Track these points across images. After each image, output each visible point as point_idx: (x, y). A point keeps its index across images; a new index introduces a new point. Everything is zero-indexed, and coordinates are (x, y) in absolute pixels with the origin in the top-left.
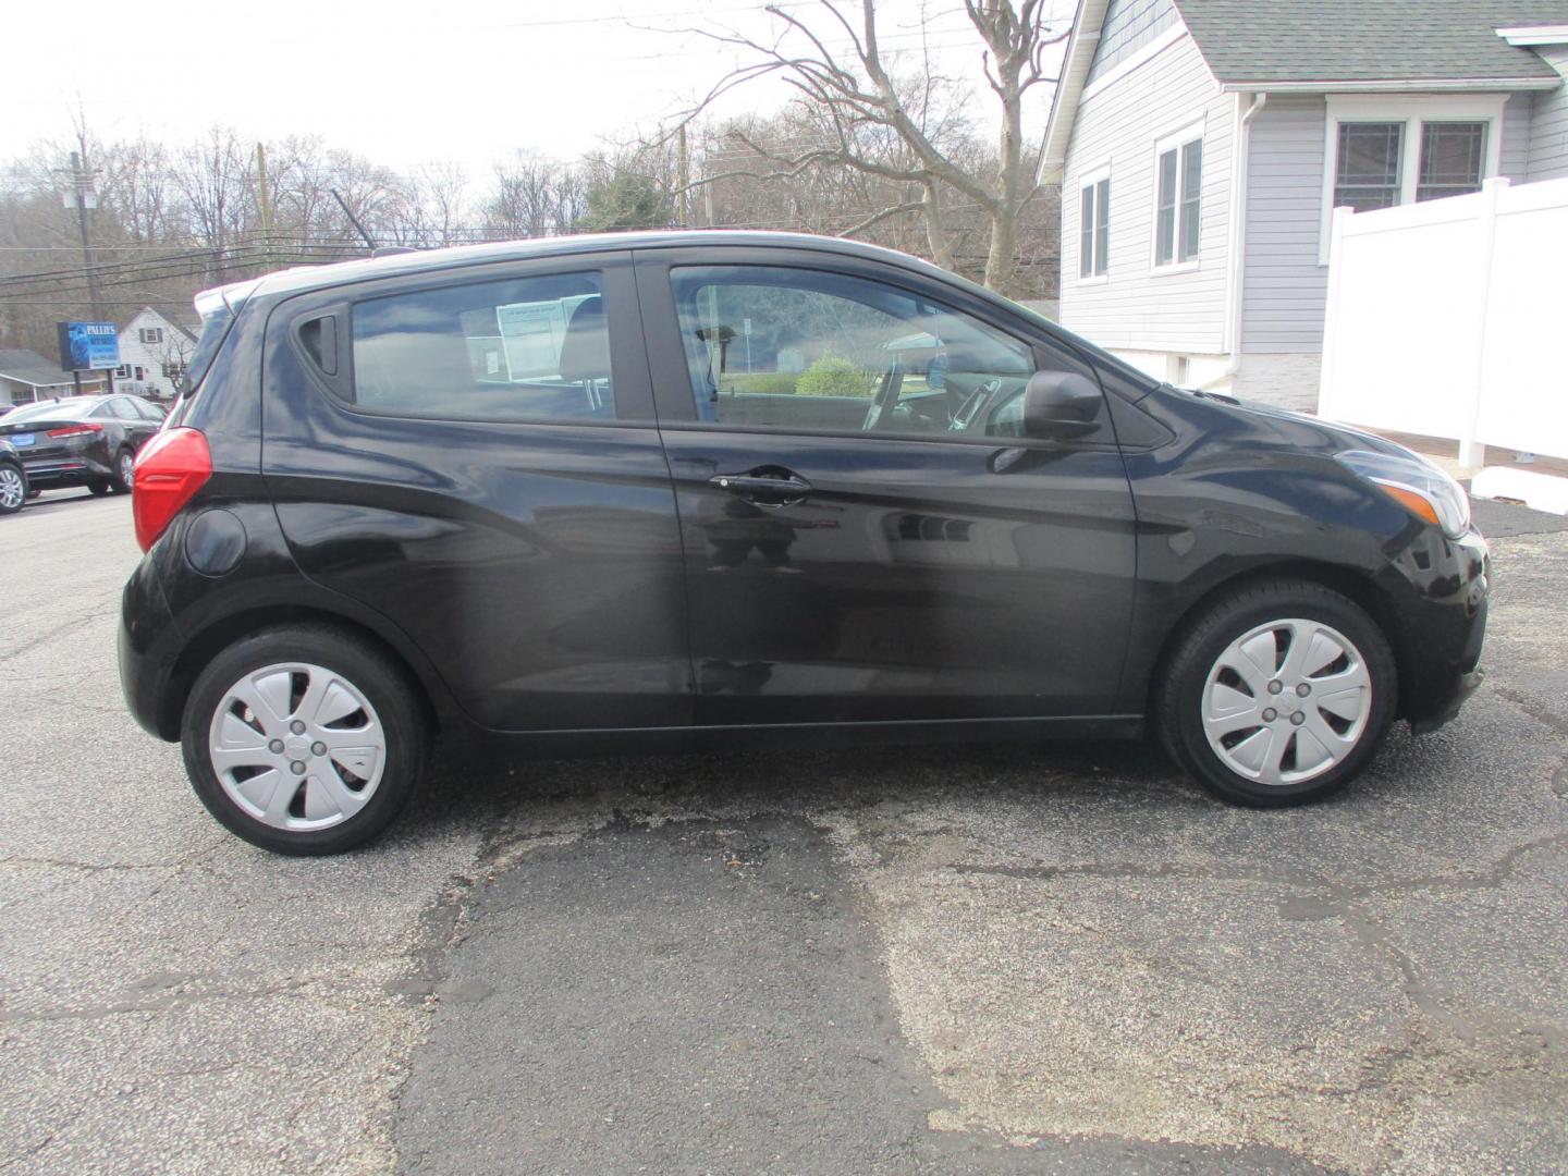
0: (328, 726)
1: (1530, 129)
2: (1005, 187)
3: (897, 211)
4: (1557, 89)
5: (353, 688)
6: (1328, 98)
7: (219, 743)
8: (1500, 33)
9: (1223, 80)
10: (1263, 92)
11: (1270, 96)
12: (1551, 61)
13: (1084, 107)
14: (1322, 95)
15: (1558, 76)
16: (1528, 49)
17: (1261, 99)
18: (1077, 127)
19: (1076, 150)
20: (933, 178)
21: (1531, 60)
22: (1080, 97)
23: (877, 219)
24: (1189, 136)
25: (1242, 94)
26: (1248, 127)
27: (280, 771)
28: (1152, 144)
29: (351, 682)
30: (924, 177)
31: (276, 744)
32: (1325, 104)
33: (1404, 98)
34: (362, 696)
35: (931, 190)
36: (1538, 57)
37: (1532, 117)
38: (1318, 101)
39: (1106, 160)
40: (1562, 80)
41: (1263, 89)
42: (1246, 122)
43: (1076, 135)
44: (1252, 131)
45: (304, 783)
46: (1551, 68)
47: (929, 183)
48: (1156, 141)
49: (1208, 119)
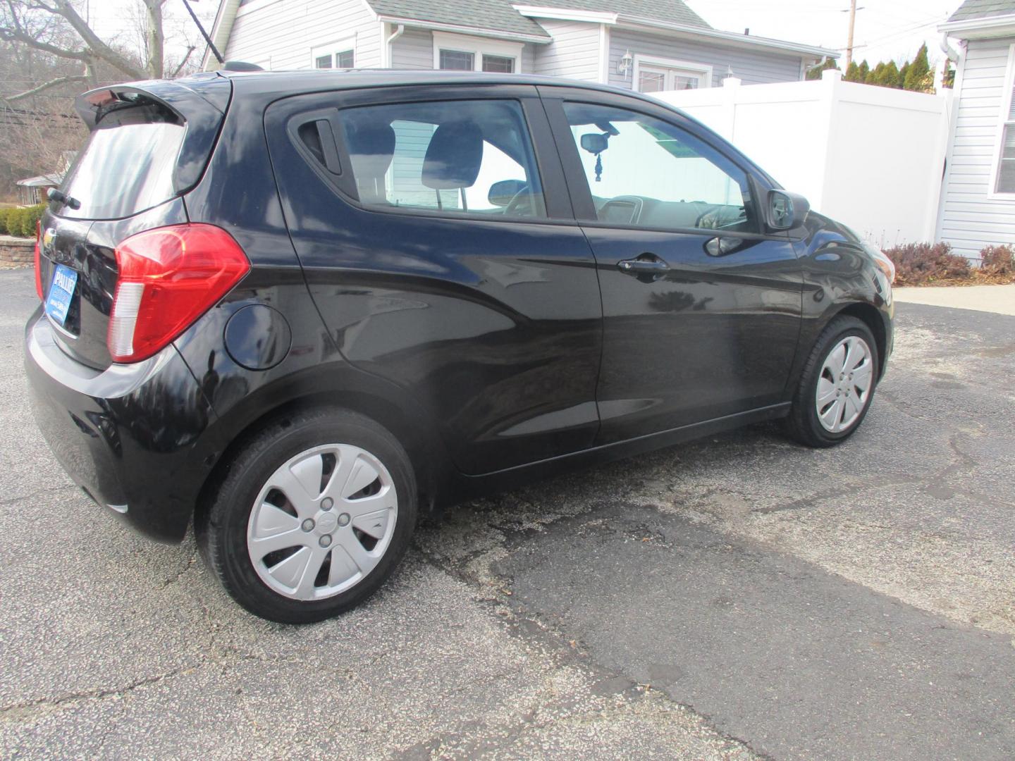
0: (350, 498)
1: (535, 65)
2: (153, 70)
3: (65, 81)
4: (549, 44)
5: (375, 459)
6: (434, 32)
7: (254, 535)
8: (515, 7)
9: (379, 14)
10: (402, 24)
11: (407, 28)
12: (545, 27)
13: (240, 20)
14: (431, 31)
15: (550, 36)
16: (531, 18)
17: (401, 29)
18: (235, 33)
19: (234, 49)
20: (92, 59)
21: (534, 26)
22: (237, 11)
23: (50, 86)
24: (344, 47)
25: (386, 24)
26: (391, 46)
27: (310, 548)
28: (309, 50)
29: (372, 453)
30: (85, 56)
31: (309, 524)
32: (432, 37)
33: (475, 39)
34: (382, 466)
35: (91, 68)
36: (537, 24)
37: (535, 59)
38: (428, 34)
39: (268, 58)
40: (553, 39)
41: (404, 23)
42: (390, 42)
43: (234, 38)
44: (394, 48)
45: (329, 554)
46: (546, 32)
47: (89, 62)
48: (312, 48)
49: (358, 37)
